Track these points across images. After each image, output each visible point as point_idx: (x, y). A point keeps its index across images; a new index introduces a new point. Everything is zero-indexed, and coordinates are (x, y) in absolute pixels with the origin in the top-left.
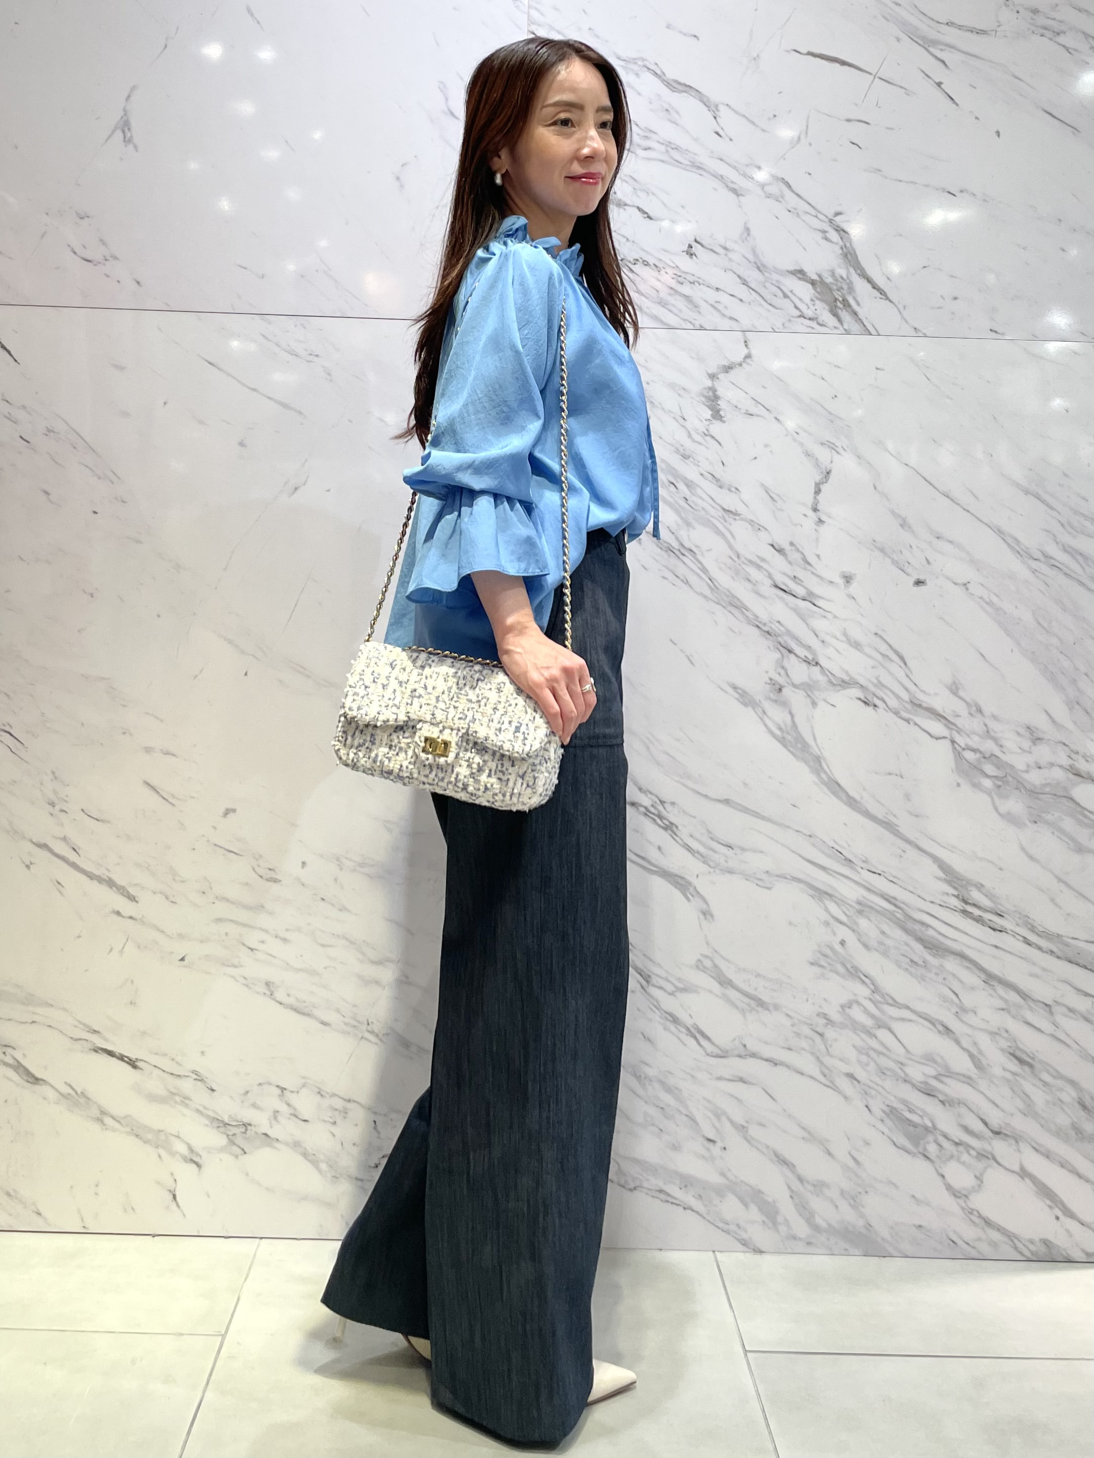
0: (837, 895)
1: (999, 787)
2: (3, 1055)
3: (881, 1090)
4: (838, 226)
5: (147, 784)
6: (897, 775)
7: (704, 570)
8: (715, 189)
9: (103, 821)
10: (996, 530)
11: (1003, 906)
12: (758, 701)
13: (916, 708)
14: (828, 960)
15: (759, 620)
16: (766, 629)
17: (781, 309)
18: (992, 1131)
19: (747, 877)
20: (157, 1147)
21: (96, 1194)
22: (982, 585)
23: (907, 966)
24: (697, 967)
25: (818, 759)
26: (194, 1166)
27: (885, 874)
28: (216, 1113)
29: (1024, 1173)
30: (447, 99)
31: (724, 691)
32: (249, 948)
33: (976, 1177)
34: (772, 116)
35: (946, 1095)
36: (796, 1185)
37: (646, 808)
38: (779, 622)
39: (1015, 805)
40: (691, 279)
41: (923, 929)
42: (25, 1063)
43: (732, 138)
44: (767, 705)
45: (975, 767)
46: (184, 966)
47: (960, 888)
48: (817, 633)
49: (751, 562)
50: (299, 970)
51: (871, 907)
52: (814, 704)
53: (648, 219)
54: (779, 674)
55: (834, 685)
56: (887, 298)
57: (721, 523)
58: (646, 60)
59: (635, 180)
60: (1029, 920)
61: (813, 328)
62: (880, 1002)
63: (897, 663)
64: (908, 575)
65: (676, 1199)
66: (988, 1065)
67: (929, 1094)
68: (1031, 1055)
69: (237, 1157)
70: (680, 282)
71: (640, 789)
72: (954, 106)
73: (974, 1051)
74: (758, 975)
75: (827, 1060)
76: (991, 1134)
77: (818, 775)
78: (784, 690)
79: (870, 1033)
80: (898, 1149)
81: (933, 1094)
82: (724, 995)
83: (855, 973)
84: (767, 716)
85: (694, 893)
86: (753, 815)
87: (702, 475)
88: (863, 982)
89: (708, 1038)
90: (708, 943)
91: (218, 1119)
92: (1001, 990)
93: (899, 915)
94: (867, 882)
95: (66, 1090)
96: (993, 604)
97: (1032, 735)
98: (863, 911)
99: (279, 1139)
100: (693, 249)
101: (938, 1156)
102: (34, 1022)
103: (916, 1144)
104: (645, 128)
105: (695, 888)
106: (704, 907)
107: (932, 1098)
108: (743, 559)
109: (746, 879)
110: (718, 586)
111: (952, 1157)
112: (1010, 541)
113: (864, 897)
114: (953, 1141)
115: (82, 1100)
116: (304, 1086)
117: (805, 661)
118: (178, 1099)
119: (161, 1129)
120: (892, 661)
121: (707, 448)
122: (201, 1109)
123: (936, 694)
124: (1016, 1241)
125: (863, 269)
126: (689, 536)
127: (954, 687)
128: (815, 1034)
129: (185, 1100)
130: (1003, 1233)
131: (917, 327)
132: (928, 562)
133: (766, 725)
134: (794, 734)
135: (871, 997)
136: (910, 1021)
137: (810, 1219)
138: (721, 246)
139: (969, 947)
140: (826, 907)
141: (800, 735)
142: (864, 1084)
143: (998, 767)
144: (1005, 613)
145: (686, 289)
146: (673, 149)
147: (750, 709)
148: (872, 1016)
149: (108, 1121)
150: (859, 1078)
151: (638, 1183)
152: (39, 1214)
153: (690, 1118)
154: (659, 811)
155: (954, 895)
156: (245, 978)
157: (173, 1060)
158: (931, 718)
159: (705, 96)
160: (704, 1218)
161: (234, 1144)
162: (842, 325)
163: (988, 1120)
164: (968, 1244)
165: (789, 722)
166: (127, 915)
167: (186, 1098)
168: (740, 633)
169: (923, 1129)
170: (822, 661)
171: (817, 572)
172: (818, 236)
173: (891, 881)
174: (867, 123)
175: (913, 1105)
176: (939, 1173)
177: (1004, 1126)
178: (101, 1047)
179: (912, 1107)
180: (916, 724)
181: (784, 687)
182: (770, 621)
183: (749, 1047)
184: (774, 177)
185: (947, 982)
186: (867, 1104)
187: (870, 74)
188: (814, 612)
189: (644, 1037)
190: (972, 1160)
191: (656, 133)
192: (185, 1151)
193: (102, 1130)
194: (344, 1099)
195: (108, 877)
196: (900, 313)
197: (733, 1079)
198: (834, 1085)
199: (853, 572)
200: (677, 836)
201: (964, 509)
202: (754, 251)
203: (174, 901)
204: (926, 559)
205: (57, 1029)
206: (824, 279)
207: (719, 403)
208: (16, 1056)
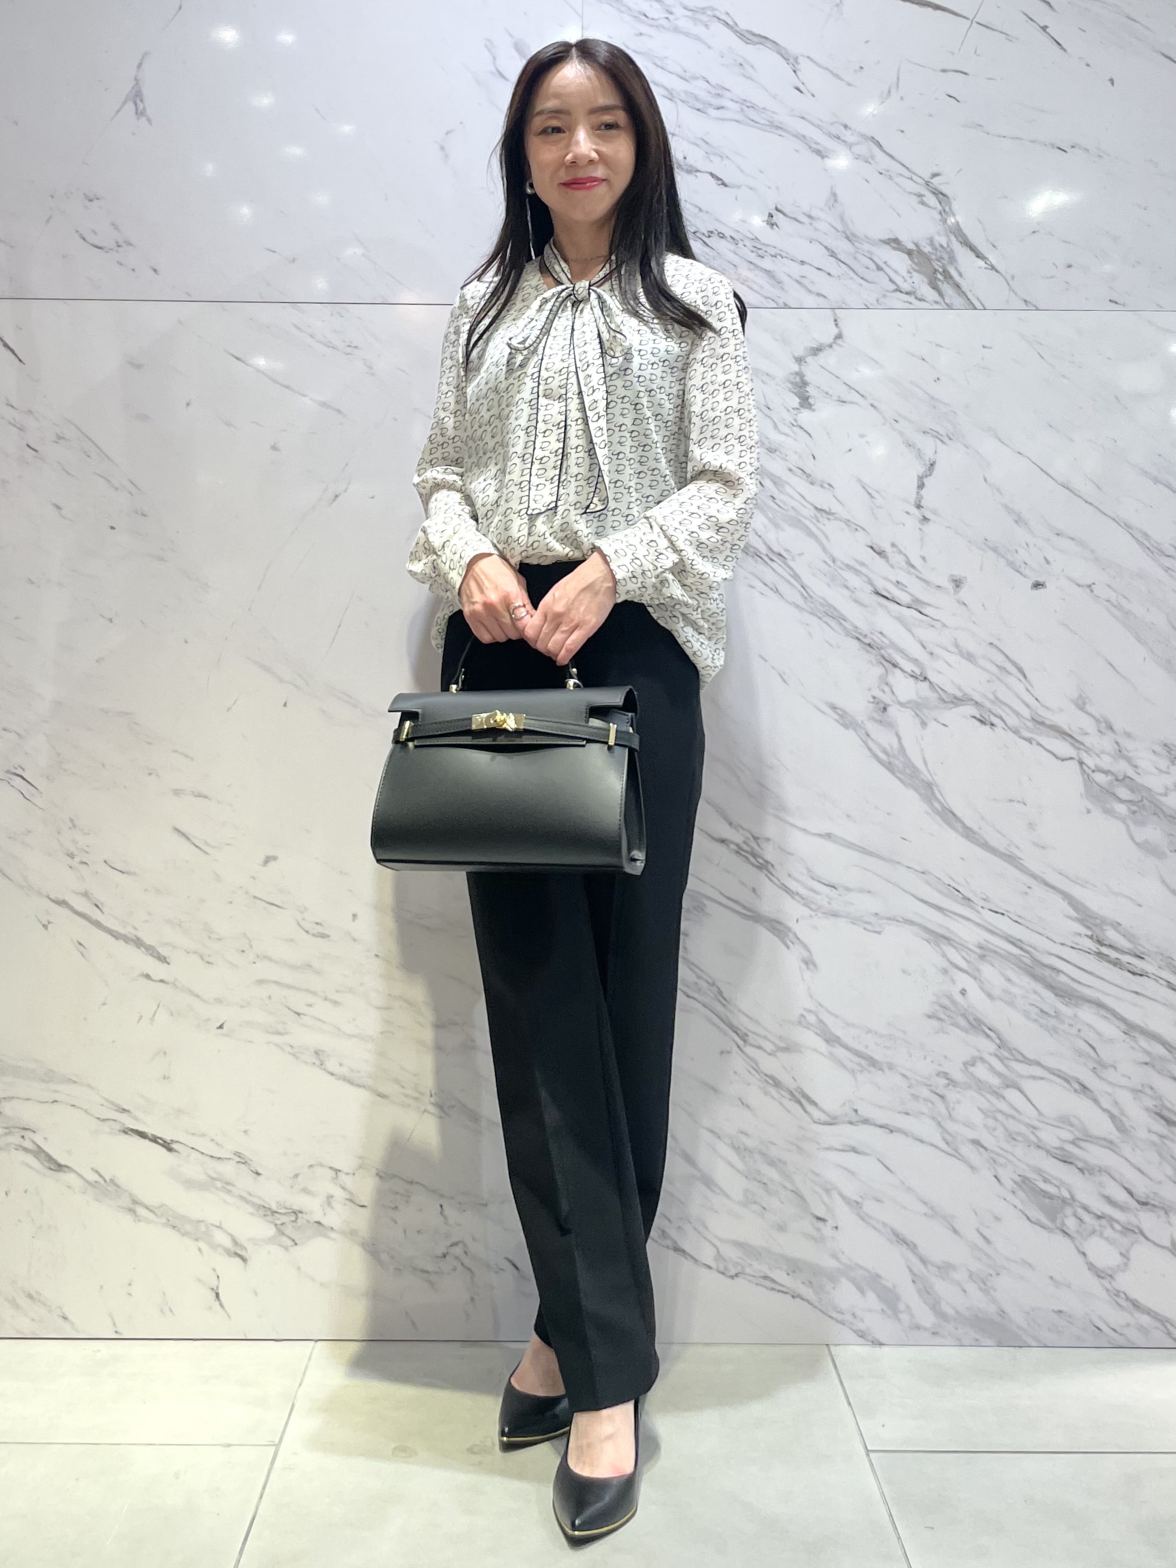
0: (957, 939)
1: (1134, 812)
2: (22, 1139)
3: (1010, 1157)
4: (936, 189)
5: (177, 830)
6: (1019, 802)
7: (796, 576)
8: (797, 151)
9: (128, 874)
10: (1122, 524)
11: (1142, 946)
12: (860, 722)
13: (1038, 726)
14: (948, 1013)
15: (860, 631)
16: (867, 641)
17: (874, 283)
18: (1138, 1202)
19: (854, 920)
20: (197, 1240)
21: (130, 1294)
22: (1109, 586)
24: (800, 1023)
25: (930, 786)
26: (238, 1260)
27: (1009, 914)
28: (264, 1201)
30: (494, 58)
31: (823, 712)
32: (296, 1013)
33: (1121, 1254)
34: (858, 68)
35: (1085, 1162)
36: (918, 1267)
37: (737, 845)
38: (881, 633)
39: (1153, 832)
40: (773, 252)
41: (1054, 974)
42: (45, 1147)
43: (814, 94)
44: (871, 727)
45: (1107, 791)
46: (224, 1035)
47: (1094, 928)
48: (925, 644)
49: (848, 566)
50: (353, 1036)
51: (995, 952)
52: (924, 724)
53: (722, 186)
54: (883, 691)
55: (945, 702)
56: (993, 268)
57: (813, 523)
58: (716, 9)
59: (707, 143)
60: (1173, 962)
61: (910, 303)
62: (1008, 1059)
63: (1016, 677)
64: (1025, 576)
65: (782, 1286)
66: (1132, 1127)
67: (1065, 1162)
69: (286, 1249)
70: (760, 256)
71: (730, 824)
72: (1062, 51)
73: (1115, 1112)
74: (869, 1031)
75: (950, 1126)
76: (1135, 1203)
77: (931, 805)
78: (889, 709)
79: (995, 1092)
80: (1032, 1224)
81: (1070, 1160)
82: (831, 1054)
83: (977, 1025)
84: (872, 740)
85: (795, 940)
86: (857, 850)
87: (790, 470)
88: (988, 1036)
89: (814, 1103)
90: (811, 996)
91: (264, 1207)
92: (1143, 1042)
93: (1028, 961)
94: (989, 923)
95: (92, 1177)
96: (1121, 607)
97: (1171, 754)
98: (984, 956)
99: (334, 1228)
100: (774, 218)
101: (1077, 1232)
102: (55, 1101)
103: (1053, 1220)
104: (717, 85)
105: (795, 934)
106: (806, 954)
107: (1070, 1166)
108: (839, 564)
109: (853, 923)
110: (812, 594)
111: (1094, 1232)
112: (1139, 536)
113: (985, 940)
114: (1094, 1214)
115: (112, 1188)
116: (360, 1167)
117: (912, 676)
118: (219, 1184)
119: (201, 1219)
120: (1008, 673)
121: (795, 440)
122: (245, 1195)
123: (1061, 710)
124: (1168, 1326)
125: (965, 236)
126: (778, 539)
127: (1080, 702)
128: (933, 1095)
129: (227, 1186)
130: (1153, 1317)
131: (1027, 299)
132: (1048, 562)
133: (870, 749)
134: (901, 758)
135: (997, 1053)
136: (1042, 1078)
137: (935, 1306)
138: (804, 214)
139: (1107, 994)
140: (943, 952)
141: (909, 760)
142: (992, 1152)
143: (1133, 791)
144: (1136, 617)
145: (767, 264)
146: (748, 107)
147: (851, 731)
148: (999, 1075)
149: (141, 1211)
150: (986, 1145)
151: (739, 1269)
152: (65, 1318)
153: (796, 1193)
154: (752, 848)
155: (1087, 936)
156: (292, 1047)
157: (213, 1140)
158: (1056, 738)
159: (785, 49)
160: (815, 1307)
161: (283, 1234)
162: (944, 299)
163: (1133, 1190)
164: (1114, 1330)
165: (896, 745)
166: (158, 978)
167: (228, 1183)
168: (838, 647)
169: (1060, 1201)
170: (931, 676)
171: (924, 578)
172: (914, 200)
173: (1016, 922)
174: (965, 74)
175: (1048, 1174)
176: (1079, 1251)
177: (1151, 1195)
178: (131, 1127)
179: (1046, 1176)
180: (1039, 744)
181: (889, 705)
182: (871, 633)
183: (859, 1112)
184: (862, 136)
185: (1082, 1034)
186: (995, 1173)
187: (968, 19)
188: (922, 621)
189: (743, 1104)
190: (1117, 1236)
191: (729, 91)
192: (228, 1243)
193: (135, 1221)
194: (406, 1181)
195: (135, 936)
196: (1008, 284)
197: (844, 1148)
198: (959, 1153)
199: (963, 575)
200: (772, 874)
201: (1086, 502)
202: (842, 219)
203: (210, 961)
204: (1045, 559)
205: (81, 1109)
206: (921, 248)
207: (808, 389)
208: (35, 1140)
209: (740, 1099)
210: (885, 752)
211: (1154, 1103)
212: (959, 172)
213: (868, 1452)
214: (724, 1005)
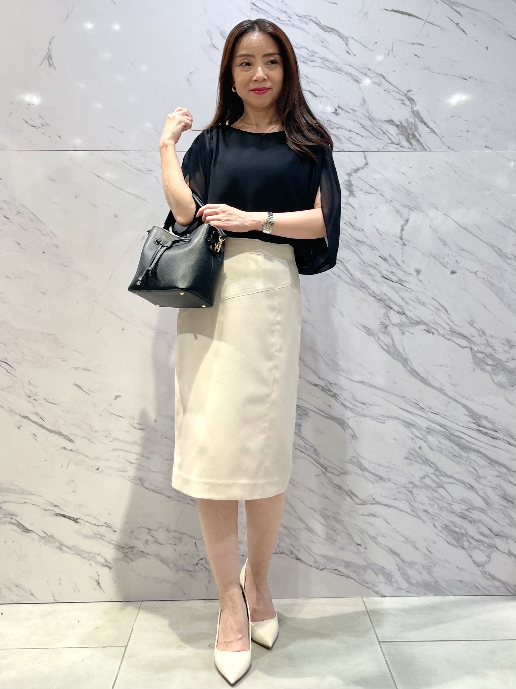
0: (417, 425)
1: (494, 370)
2: (11, 520)
3: (440, 517)
4: (409, 97)
5: (76, 385)
6: (444, 366)
7: (348, 270)
8: (348, 81)
9: (55, 404)
10: (490, 245)
11: (497, 427)
12: (376, 333)
13: (453, 333)
14: (413, 456)
15: (375, 293)
16: (379, 298)
17: (382, 140)
18: (494, 534)
19: (373, 418)
20: (89, 560)
21: (60, 584)
22: (484, 272)
23: (452, 458)
24: (350, 462)
25: (406, 360)
26: (107, 568)
27: (440, 414)
28: (117, 543)
29: (510, 554)
30: (211, 39)
31: (360, 329)
32: (131, 463)
33: (487, 556)
34: (375, 43)
35: (472, 518)
36: (401, 565)
37: (322, 387)
38: (385, 294)
39: (502, 378)
40: (337, 126)
41: (459, 440)
42: (22, 522)
43: (355, 55)
45: (482, 361)
46: (99, 473)
47: (476, 419)
48: (403, 298)
49: (371, 266)
50: (155, 472)
51: (434, 430)
52: (403, 333)
53: (314, 97)
54: (386, 320)
55: (413, 324)
56: (434, 133)
57: (355, 247)
58: (311, 16)
59: (307, 77)
60: (510, 433)
61: (398, 149)
62: (439, 475)
63: (443, 312)
64: (447, 268)
65: (343, 573)
66: (492, 503)
67: (463, 518)
68: (512, 497)
69: (128, 563)
70: (331, 128)
71: (319, 378)
72: (465, 34)
73: (485, 497)
74: (380, 465)
75: (414, 504)
76: (494, 535)
77: (406, 368)
78: (388, 327)
79: (433, 489)
80: (450, 545)
81: (466, 518)
82: (363, 475)
83: (426, 461)
84: (381, 341)
85: (348, 428)
86: (375, 388)
87: (345, 223)
88: (431, 466)
89: (356, 496)
90: (355, 451)
91: (118, 545)
92: (497, 467)
93: (447, 433)
94: (431, 418)
95: (43, 534)
96: (489, 281)
97: (510, 344)
98: (429, 432)
99: (149, 554)
100: (338, 111)
101: (469, 548)
102: (25, 503)
103: (458, 542)
104: (312, 50)
105: (348, 424)
106: (352, 433)
107: (465, 520)
108: (366, 264)
110: (355, 278)
111: (475, 547)
112: (497, 250)
113: (429, 425)
114: (475, 539)
115: (51, 539)
116: (160, 528)
117: (398, 313)
118: (98, 536)
119: (91, 551)
120: (440, 310)
121: (347, 210)
122: (110, 541)
123: (463, 326)
124: (507, 586)
125: (422, 118)
127: (471, 323)
128: (407, 491)
129: (102, 537)
130: (501, 582)
131: (449, 147)
132: (457, 262)
133: (380, 345)
134: (393, 348)
135: (435, 473)
136: (454, 483)
137: (408, 579)
138: (351, 109)
139: (481, 447)
140: (411, 431)
141: (397, 349)
142: (432, 515)
143: (493, 360)
144: (495, 285)
145: (335, 131)
146: (326, 61)
147: (372, 337)
148: (436, 482)
149: (64, 548)
150: (430, 512)
151: (324, 566)
152: (32, 595)
153: (349, 534)
154: (329, 388)
155: (473, 423)
156: (129, 477)
157: (95, 518)
158: (460, 338)
159: (342, 34)
160: (357, 582)
161: (127, 557)
162: (412, 147)
163: (493, 529)
164: (484, 588)
165: (391, 341)
166: (69, 449)
167: (102, 536)
168: (366, 301)
169: (461, 535)
170: (407, 313)
171: (403, 269)
172: (399, 103)
173: (443, 417)
174: (422, 45)
175: (456, 523)
176: (469, 556)
177: (500, 531)
178: (59, 513)
179: (455, 524)
180: (453, 341)
181: (388, 325)
182: (381, 294)
183: (376, 499)
184: (377, 73)
185: (471, 464)
186: (434, 524)
187: (423, 20)
188: (402, 289)
189: (325, 497)
190: (486, 549)
191: (317, 53)
192: (102, 561)
193: (62, 553)
194: (180, 533)
195: (59, 431)
196: (441, 140)
197: (368, 515)
198: (418, 515)
199: (421, 268)
200: (338, 399)
201: (474, 236)
202: (368, 111)
203: (92, 441)
204: (456, 261)
205: (37, 506)
206: (403, 124)
207: (353, 187)
208: (18, 520)
209: (324, 495)
210: (387, 346)
211: (501, 493)
212: (419, 89)
213: (379, 642)
214: (317, 455)
